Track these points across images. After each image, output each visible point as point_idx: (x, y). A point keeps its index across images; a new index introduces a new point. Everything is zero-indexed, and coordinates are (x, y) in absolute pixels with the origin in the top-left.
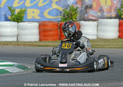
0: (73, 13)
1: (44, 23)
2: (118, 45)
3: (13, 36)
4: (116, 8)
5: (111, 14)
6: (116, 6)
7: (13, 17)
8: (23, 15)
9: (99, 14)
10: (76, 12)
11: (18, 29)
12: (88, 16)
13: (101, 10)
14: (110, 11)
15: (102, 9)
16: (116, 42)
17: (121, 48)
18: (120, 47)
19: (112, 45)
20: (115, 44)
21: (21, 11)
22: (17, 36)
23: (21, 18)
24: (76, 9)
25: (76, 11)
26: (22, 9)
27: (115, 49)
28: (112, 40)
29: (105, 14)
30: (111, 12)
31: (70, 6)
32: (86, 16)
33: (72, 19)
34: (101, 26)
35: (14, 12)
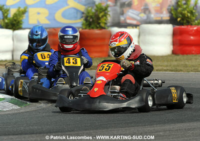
0: (101, 15)
1: (54, 31)
2: (170, 66)
3: (6, 52)
4: (170, 6)
5: (162, 15)
6: (169, 3)
7: (6, 21)
8: (21, 19)
9: (143, 16)
10: (105, 13)
11: (13, 40)
12: (125, 19)
13: (146, 10)
14: (159, 11)
15: (147, 7)
16: (168, 61)
17: (175, 71)
18: (173, 68)
19: (161, 66)
20: (166, 63)
21: (19, 12)
22: (13, 51)
23: (19, 22)
24: (106, 9)
25: (106, 11)
26: (19, 8)
27: (164, 72)
28: (162, 57)
29: (153, 16)
30: (162, 13)
31: (97, 3)
32: (122, 18)
33: (99, 23)
34: (145, 35)
35: (8, 14)
